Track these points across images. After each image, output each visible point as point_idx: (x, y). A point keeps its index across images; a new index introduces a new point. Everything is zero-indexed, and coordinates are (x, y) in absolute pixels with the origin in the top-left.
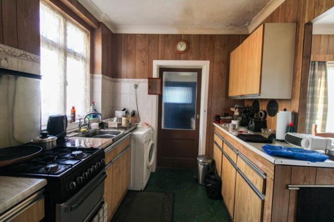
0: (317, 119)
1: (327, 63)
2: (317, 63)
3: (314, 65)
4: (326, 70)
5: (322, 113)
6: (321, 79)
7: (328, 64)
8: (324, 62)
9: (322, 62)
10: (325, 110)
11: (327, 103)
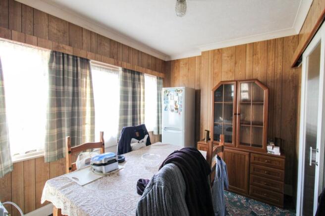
0: (86, 124)
1: (90, 62)
2: (79, 59)
3: (77, 60)
4: (90, 69)
5: (90, 117)
6: (86, 79)
7: (93, 62)
8: (88, 60)
9: (85, 59)
10: (93, 113)
11: (94, 106)
